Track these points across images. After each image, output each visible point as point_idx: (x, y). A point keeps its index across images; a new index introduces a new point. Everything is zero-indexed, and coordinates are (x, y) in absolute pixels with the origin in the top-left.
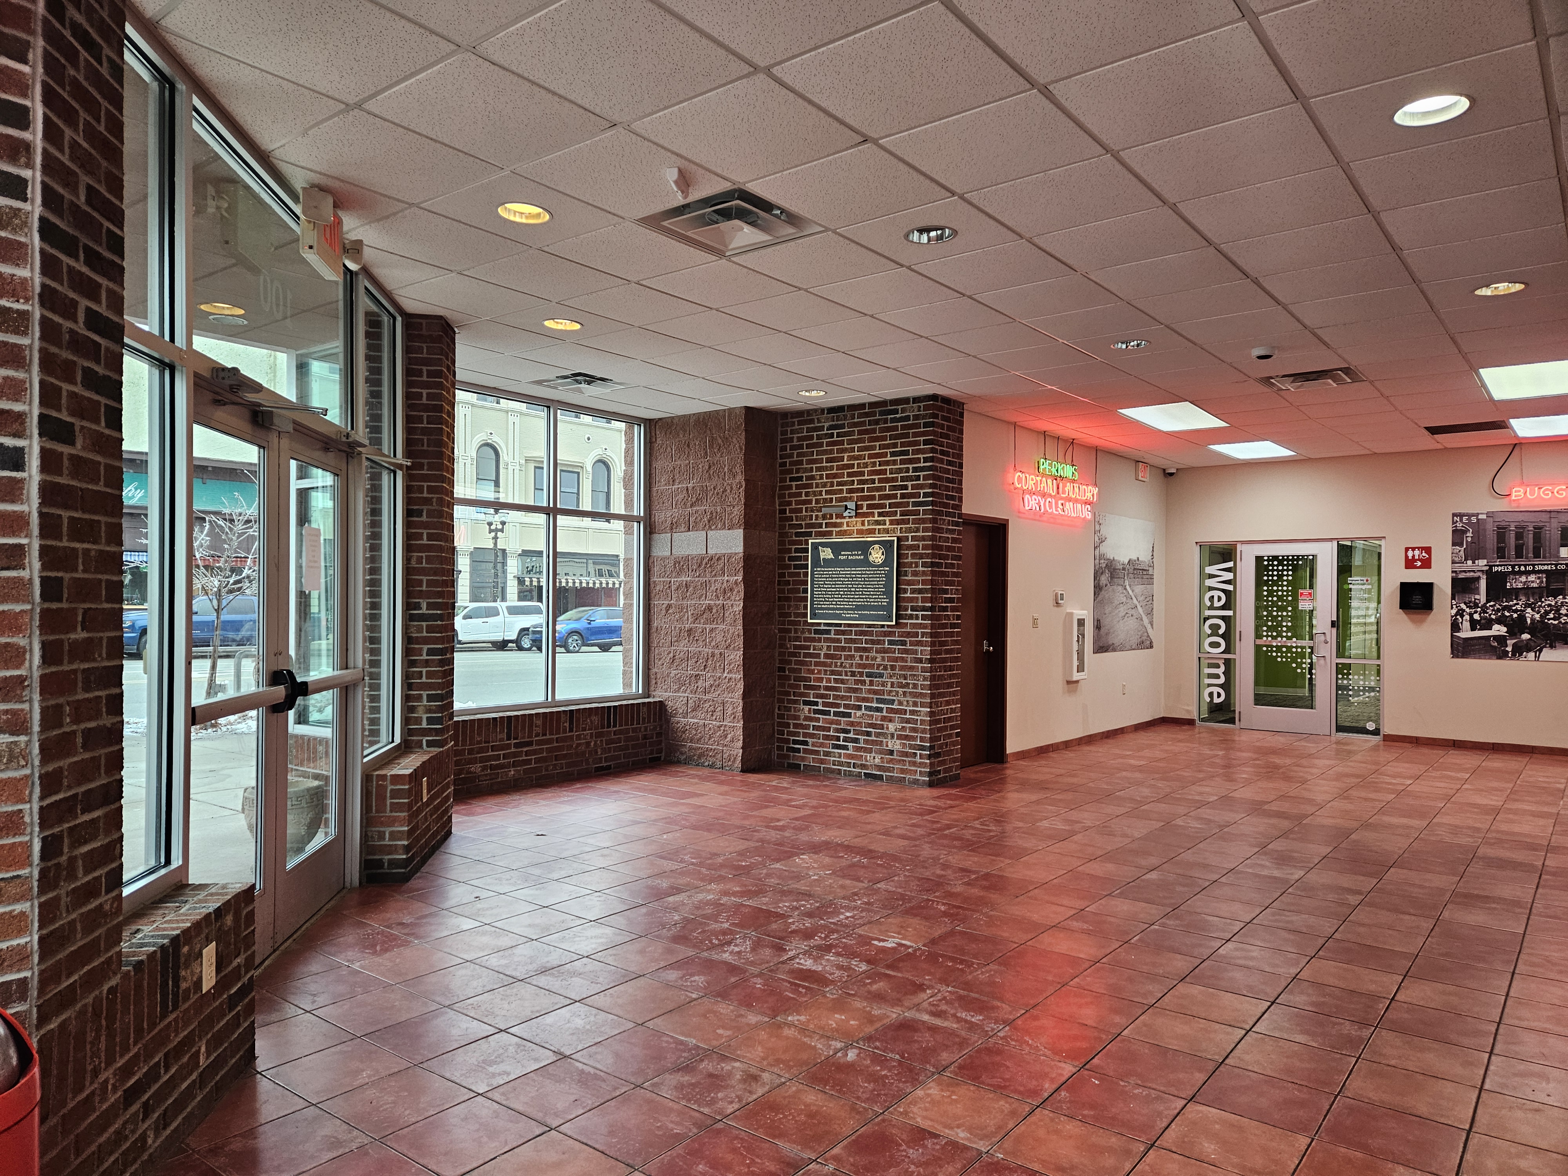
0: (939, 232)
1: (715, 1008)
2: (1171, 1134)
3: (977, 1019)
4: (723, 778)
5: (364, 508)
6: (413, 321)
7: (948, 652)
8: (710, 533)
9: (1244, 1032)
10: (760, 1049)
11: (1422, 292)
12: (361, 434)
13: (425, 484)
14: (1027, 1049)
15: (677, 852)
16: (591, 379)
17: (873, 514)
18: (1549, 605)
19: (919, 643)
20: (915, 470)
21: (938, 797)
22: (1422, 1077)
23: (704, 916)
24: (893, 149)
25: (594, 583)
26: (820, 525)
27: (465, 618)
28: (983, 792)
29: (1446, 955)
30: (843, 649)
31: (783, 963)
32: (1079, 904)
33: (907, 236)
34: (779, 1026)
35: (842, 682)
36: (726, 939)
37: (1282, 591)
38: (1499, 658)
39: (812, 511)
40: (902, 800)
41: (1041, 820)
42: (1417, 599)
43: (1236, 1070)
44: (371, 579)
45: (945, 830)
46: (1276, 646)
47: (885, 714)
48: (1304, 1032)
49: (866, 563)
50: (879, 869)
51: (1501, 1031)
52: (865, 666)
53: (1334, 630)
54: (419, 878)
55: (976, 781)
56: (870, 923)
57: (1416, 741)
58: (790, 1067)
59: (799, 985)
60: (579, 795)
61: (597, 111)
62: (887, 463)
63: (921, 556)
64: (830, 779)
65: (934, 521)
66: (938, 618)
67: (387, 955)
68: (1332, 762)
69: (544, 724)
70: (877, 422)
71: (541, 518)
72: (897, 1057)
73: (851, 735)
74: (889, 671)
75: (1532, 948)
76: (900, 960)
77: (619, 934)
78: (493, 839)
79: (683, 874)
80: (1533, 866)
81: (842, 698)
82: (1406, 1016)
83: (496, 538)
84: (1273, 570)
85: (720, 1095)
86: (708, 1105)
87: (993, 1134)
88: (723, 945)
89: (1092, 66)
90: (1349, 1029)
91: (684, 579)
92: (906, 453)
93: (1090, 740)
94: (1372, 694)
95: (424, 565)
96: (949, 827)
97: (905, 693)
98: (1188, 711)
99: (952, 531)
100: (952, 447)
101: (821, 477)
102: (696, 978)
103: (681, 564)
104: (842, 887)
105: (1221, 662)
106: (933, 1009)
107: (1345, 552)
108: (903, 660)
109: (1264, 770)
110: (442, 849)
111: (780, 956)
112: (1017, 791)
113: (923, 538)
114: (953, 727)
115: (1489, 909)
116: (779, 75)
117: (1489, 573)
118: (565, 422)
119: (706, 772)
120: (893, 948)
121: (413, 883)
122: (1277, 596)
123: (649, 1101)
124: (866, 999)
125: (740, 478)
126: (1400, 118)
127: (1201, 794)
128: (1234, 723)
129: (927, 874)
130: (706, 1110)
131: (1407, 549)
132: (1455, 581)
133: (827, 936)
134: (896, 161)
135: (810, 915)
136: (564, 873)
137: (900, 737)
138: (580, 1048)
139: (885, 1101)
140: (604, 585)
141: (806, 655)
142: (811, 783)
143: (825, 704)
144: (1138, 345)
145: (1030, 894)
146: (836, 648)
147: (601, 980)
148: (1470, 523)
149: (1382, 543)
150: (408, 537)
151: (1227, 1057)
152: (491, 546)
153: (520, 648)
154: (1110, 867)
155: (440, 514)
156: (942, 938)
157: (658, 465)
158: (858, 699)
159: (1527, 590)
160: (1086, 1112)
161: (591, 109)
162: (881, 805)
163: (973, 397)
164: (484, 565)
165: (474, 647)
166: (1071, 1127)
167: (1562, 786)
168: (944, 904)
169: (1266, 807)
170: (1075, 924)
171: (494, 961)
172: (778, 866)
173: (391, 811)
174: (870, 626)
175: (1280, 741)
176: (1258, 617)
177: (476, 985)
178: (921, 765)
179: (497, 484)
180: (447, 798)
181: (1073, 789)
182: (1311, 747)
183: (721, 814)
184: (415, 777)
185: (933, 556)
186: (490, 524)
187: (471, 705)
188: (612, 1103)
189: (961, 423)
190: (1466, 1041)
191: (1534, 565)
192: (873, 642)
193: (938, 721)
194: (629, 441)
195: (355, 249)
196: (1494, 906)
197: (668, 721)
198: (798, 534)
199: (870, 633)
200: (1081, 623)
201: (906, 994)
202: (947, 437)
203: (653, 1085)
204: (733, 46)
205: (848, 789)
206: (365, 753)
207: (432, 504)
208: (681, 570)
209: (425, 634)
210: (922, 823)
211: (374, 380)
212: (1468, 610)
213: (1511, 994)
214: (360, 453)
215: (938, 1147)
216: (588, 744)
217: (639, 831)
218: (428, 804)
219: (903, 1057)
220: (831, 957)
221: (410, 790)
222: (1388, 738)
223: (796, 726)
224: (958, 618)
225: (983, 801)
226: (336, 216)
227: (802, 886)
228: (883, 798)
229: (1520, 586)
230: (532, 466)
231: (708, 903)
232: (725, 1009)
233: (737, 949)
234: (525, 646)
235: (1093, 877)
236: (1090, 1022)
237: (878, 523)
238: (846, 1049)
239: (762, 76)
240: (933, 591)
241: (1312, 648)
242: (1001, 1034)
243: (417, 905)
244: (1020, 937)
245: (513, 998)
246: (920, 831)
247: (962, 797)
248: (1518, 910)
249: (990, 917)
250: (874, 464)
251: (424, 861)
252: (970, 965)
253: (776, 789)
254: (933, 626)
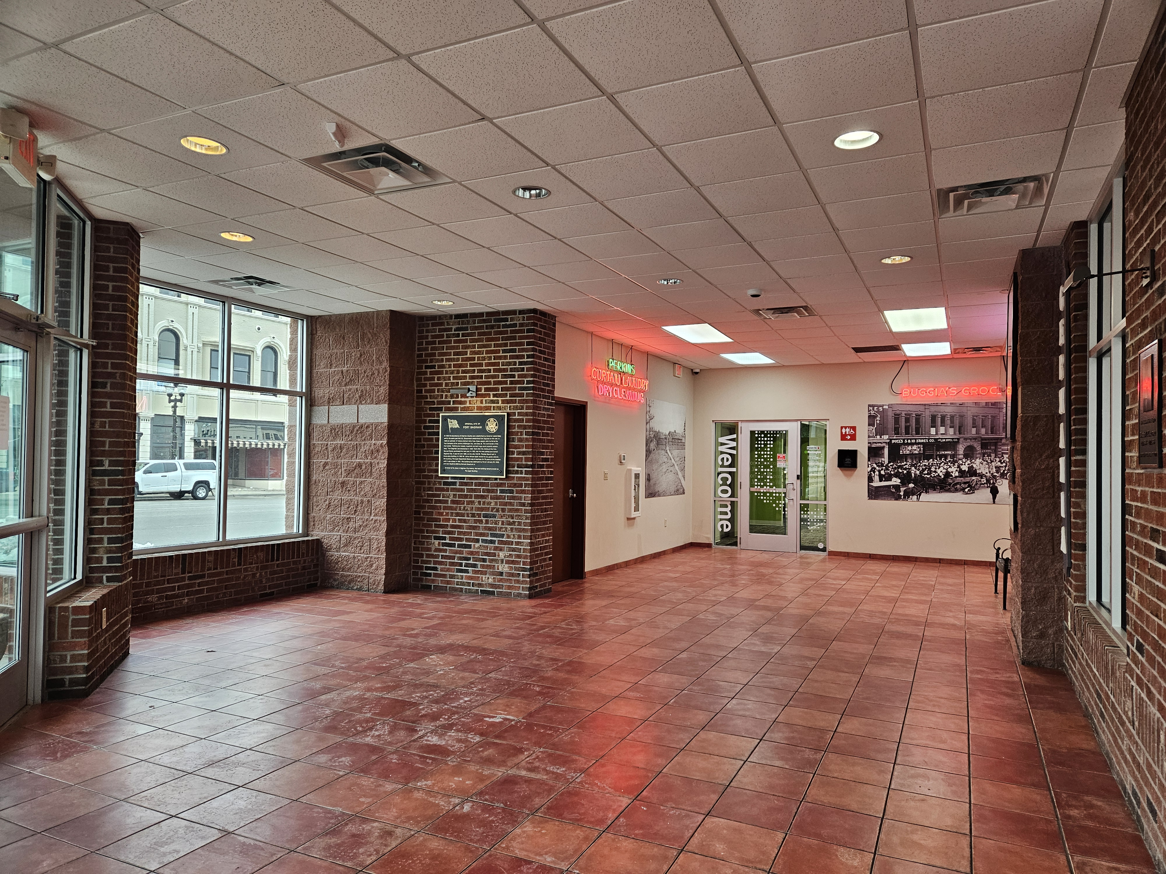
0: (538, 191)
1: (358, 781)
2: (695, 840)
3: (561, 770)
4: (368, 598)
5: (51, 380)
6: (100, 225)
7: (544, 498)
8: (361, 406)
9: (742, 762)
10: (394, 810)
11: (850, 258)
12: (50, 317)
13: (110, 361)
14: (597, 789)
15: (329, 659)
16: (261, 282)
17: (489, 395)
18: (925, 465)
19: (523, 492)
20: (521, 363)
21: (535, 606)
22: (854, 783)
23: (351, 709)
24: (504, 127)
25: (262, 445)
26: (449, 403)
27: (145, 472)
28: (568, 601)
29: (867, 698)
30: (466, 496)
31: (414, 741)
32: (634, 679)
33: (514, 192)
34: (410, 791)
35: (465, 521)
36: (369, 726)
37: (767, 455)
38: (896, 499)
39: (443, 392)
40: (509, 609)
41: (609, 619)
42: (848, 461)
43: (738, 790)
44: (57, 441)
45: (539, 630)
46: (763, 492)
47: (497, 545)
48: (782, 759)
49: (484, 432)
50: (491, 663)
51: (900, 748)
52: (482, 509)
53: (799, 481)
54: (98, 693)
55: (563, 592)
56: (483, 704)
57: (847, 555)
58: (419, 822)
59: (427, 758)
60: (246, 617)
61: (268, 72)
62: (500, 358)
63: (525, 427)
64: (454, 595)
65: (534, 401)
66: (537, 473)
67: (67, 760)
68: (797, 571)
69: (216, 560)
70: (492, 327)
71: (216, 392)
72: (502, 805)
73: (471, 562)
74: (500, 513)
75: (917, 691)
76: (506, 731)
77: (279, 729)
78: (167, 657)
79: (334, 676)
80: (917, 636)
81: (464, 533)
82: (844, 742)
83: (175, 407)
84: (761, 441)
85: (361, 850)
86: (352, 859)
87: (572, 856)
88: (366, 731)
89: (643, 85)
90: (808, 754)
91: (339, 442)
92: (514, 351)
93: (642, 560)
94: (822, 524)
95: (107, 428)
96: (543, 628)
97: (512, 529)
98: (708, 538)
99: (547, 410)
100: (549, 348)
101: (450, 366)
102: (343, 759)
103: (336, 431)
104: (463, 678)
105: (728, 504)
106: (529, 766)
107: (805, 429)
108: (511, 504)
109: (755, 578)
110: (119, 668)
111: (412, 736)
112: (592, 599)
113: (526, 414)
114: (547, 554)
115: (892, 666)
116: (417, 63)
117: (890, 444)
118: (238, 314)
119: (355, 594)
120: (500, 723)
121: (94, 697)
122: (763, 458)
123: (301, 862)
124: (479, 763)
125: (386, 364)
126: (839, 143)
127: (715, 595)
128: (737, 545)
129: (526, 664)
130: (349, 864)
131: (842, 428)
132: (870, 448)
133: (449, 717)
134: (506, 136)
135: (436, 702)
136: (231, 682)
137: (508, 562)
138: (242, 824)
139: (492, 840)
140: (271, 446)
141: (437, 501)
142: (439, 599)
143: (451, 539)
144: (675, 283)
145: (600, 675)
146: (460, 496)
147: (262, 767)
148: (878, 412)
149: (827, 423)
150: (92, 405)
151: (731, 781)
152: (171, 413)
153: (195, 498)
154: (655, 651)
155: (123, 386)
156: (537, 711)
157: (318, 352)
158: (477, 534)
159: (912, 455)
160: (637, 832)
161: (263, 69)
162: (493, 614)
163: (563, 313)
164: (163, 429)
165: (154, 497)
166: (627, 844)
167: (933, 583)
168: (538, 686)
169: (757, 603)
170: (631, 694)
171: (166, 759)
172: (412, 665)
173: (72, 638)
174: (486, 479)
175: (765, 557)
176: (752, 472)
177: (150, 780)
178: (523, 582)
179: (177, 362)
180: (125, 625)
181: (631, 596)
182: (784, 561)
183: (367, 627)
184: (96, 607)
185: (534, 427)
186: (170, 395)
187: (149, 545)
188: (270, 867)
189: (554, 331)
190: (879, 756)
191: (916, 439)
192: (488, 491)
193: (536, 550)
194: (294, 332)
195: (49, 163)
196: (895, 664)
197: (324, 555)
198: (431, 409)
199: (487, 485)
200: (637, 476)
201: (509, 757)
202: (544, 340)
203: (304, 849)
204: (380, 35)
205: (468, 602)
206: (49, 588)
207: (115, 378)
208: (337, 435)
209: (107, 487)
210: (523, 626)
211: (64, 271)
212: (877, 468)
213: (906, 722)
214: (48, 334)
215: (531, 871)
216: (254, 575)
217: (297, 644)
218: (107, 630)
219: (506, 805)
220: (452, 733)
221: (90, 619)
222: (831, 553)
223: (428, 556)
224: (551, 472)
225: (567, 607)
226: (31, 133)
227: (431, 680)
228: (493, 608)
229: (908, 452)
230: (208, 349)
231: (354, 698)
232: (367, 781)
233: (377, 733)
234: (200, 496)
235: (644, 659)
236: (641, 765)
237: (493, 402)
238: (463, 802)
239: (404, 61)
240: (533, 453)
241: (785, 493)
242: (578, 780)
243: (95, 716)
244: (592, 706)
245: (183, 789)
246: (522, 632)
247: (552, 605)
248: (909, 666)
249: (572, 693)
250: (490, 358)
251: (103, 678)
252: (557, 730)
253: (412, 605)
254: (533, 479)
